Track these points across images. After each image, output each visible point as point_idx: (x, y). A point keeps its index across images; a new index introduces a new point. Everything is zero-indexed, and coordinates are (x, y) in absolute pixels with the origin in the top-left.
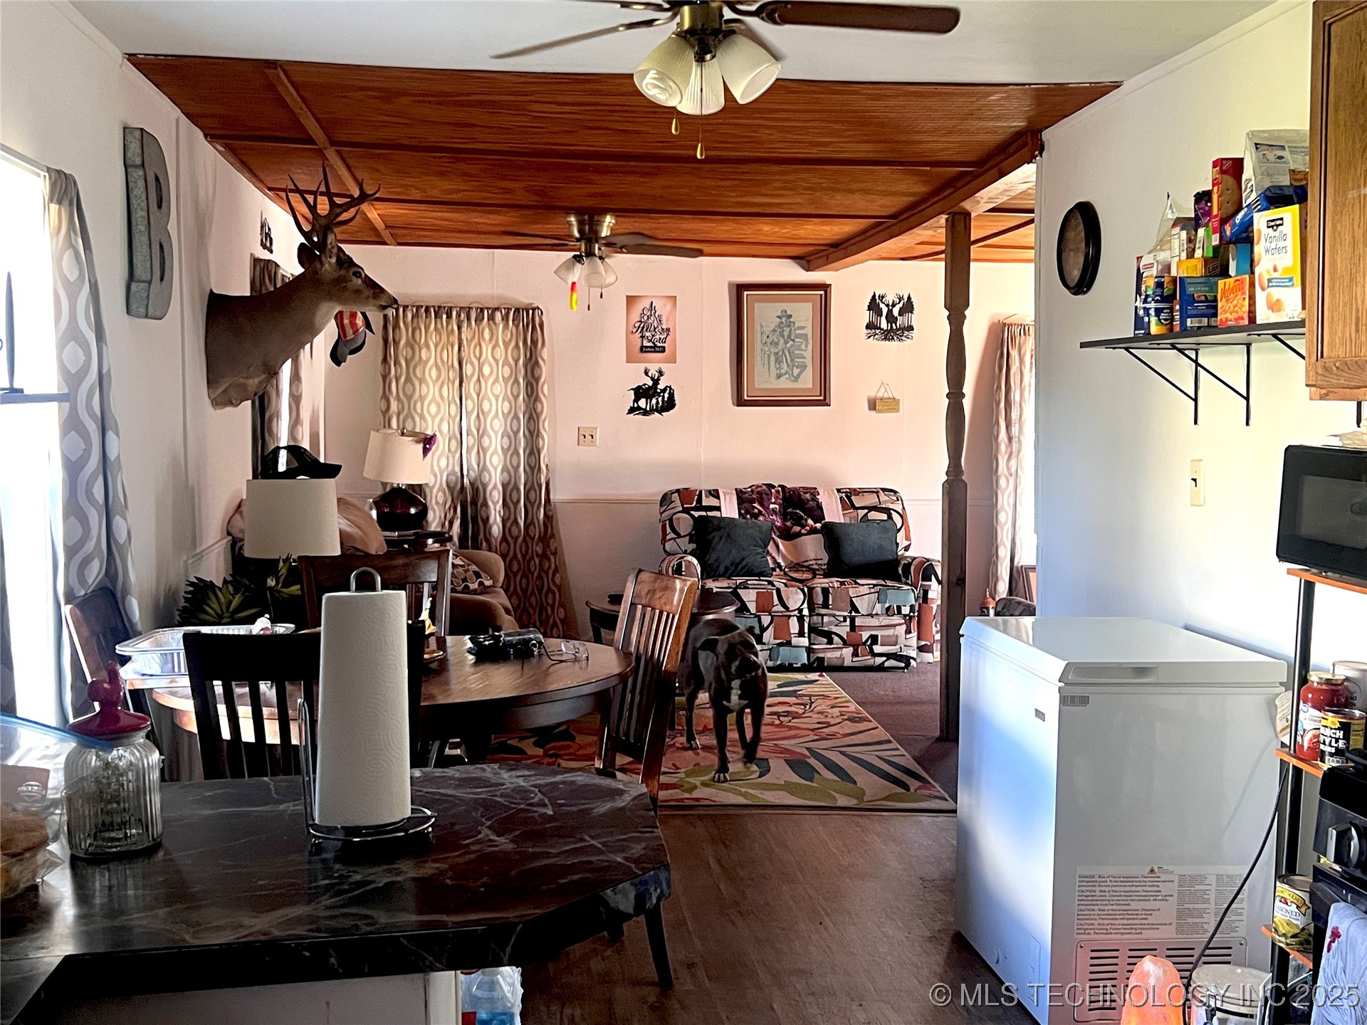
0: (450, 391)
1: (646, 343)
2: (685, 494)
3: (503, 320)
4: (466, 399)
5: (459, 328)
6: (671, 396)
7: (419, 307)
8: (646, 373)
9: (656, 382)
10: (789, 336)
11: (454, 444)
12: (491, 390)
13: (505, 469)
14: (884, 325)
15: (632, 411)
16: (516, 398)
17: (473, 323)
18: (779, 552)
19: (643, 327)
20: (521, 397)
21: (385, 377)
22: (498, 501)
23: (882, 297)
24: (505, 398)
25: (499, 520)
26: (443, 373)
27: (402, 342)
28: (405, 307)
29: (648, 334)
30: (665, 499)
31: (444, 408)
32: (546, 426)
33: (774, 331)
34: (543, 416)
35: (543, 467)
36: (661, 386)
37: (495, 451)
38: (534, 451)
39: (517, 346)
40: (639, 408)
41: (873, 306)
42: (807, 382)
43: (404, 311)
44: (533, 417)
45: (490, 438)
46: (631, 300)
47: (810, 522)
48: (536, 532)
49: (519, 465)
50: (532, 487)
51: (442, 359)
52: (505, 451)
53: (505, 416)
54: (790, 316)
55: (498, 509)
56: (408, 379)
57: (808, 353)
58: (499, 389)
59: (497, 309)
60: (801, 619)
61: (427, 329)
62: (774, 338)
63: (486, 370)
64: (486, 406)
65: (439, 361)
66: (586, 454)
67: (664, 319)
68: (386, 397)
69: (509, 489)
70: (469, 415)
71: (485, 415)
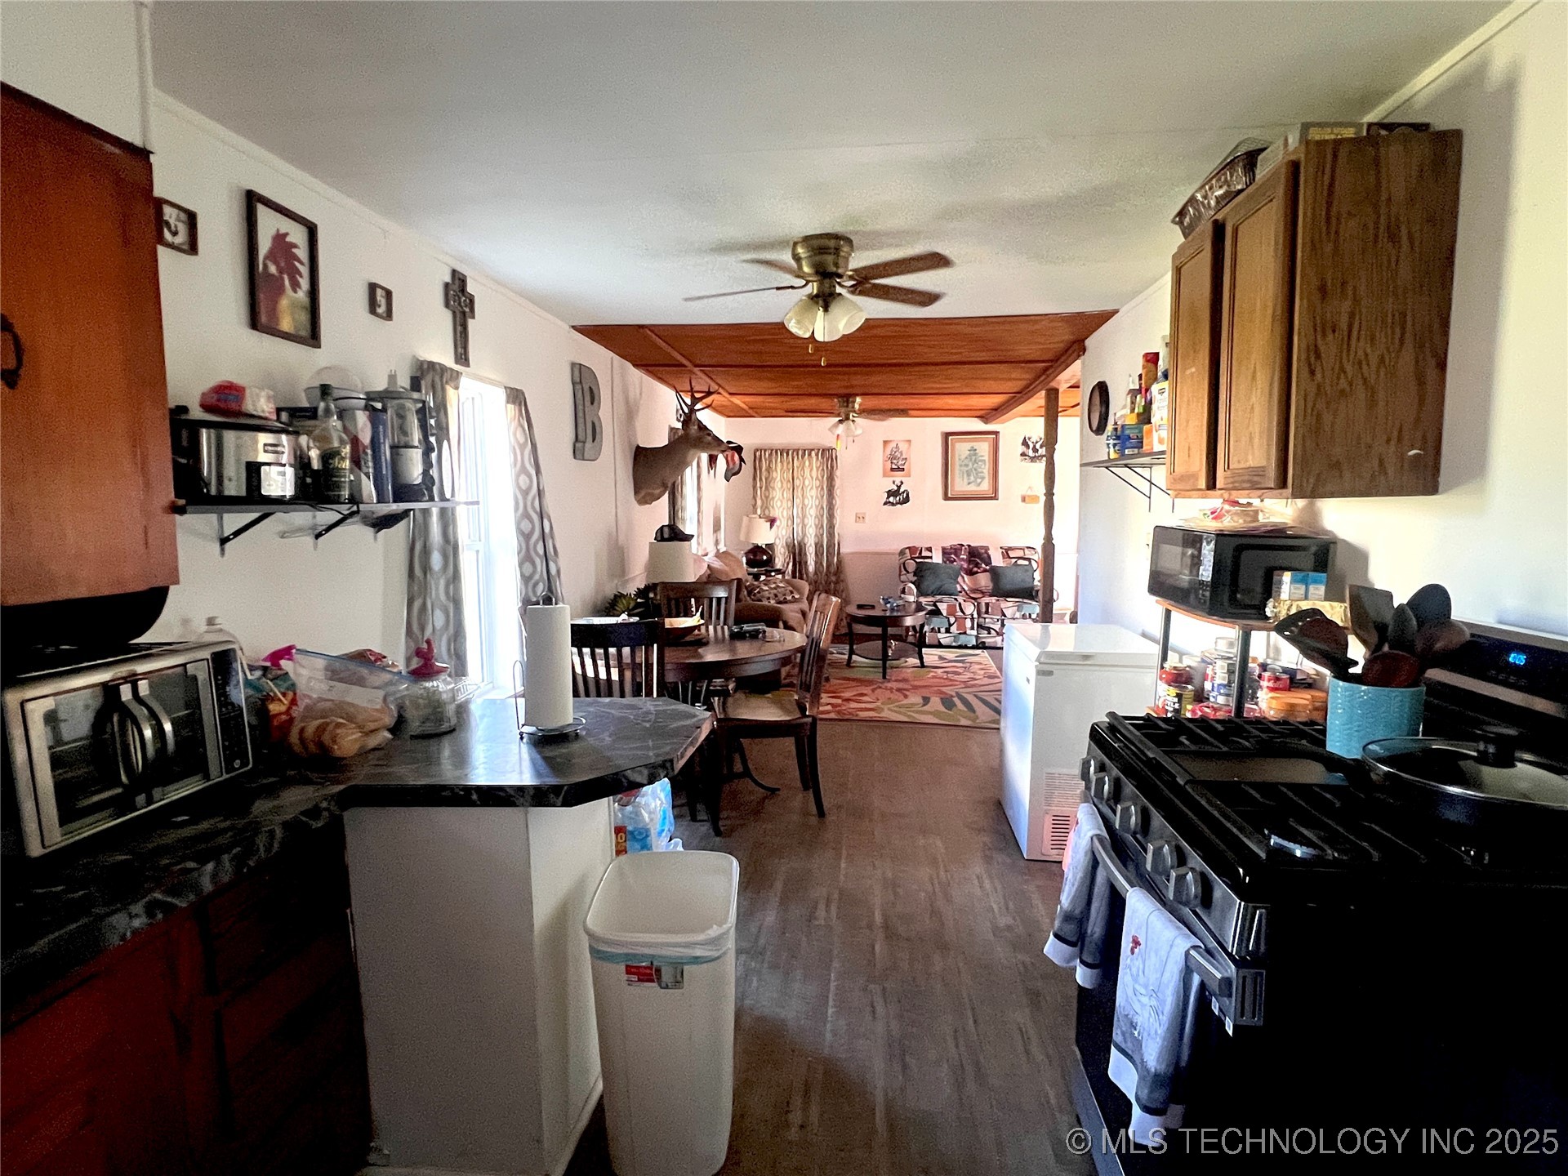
0: (787, 495)
1: (894, 466)
2: (912, 549)
4: (796, 498)
5: (793, 460)
6: (908, 495)
7: (772, 450)
8: (894, 482)
9: (899, 487)
10: (975, 461)
11: (790, 522)
12: (809, 493)
13: (816, 536)
14: (1031, 453)
15: (885, 504)
16: (823, 497)
17: (800, 458)
18: (965, 582)
19: (892, 458)
20: (825, 497)
21: (754, 487)
22: (812, 553)
23: (1029, 438)
24: (817, 497)
25: (813, 563)
26: (784, 485)
27: (764, 469)
28: (765, 451)
29: (895, 461)
30: (902, 553)
31: (785, 503)
32: (838, 513)
34: (836, 507)
35: (837, 535)
36: (902, 490)
37: (811, 526)
38: (831, 527)
39: (823, 469)
40: (890, 502)
41: (1025, 443)
42: (985, 486)
44: (831, 507)
45: (808, 519)
47: (983, 565)
48: (833, 569)
49: (823, 534)
50: (831, 545)
51: (784, 478)
52: (816, 526)
53: (817, 507)
55: (812, 557)
56: (767, 488)
57: (986, 469)
58: (814, 492)
60: (972, 619)
61: (776, 461)
63: (807, 483)
64: (806, 502)
65: (782, 478)
68: (755, 498)
69: (818, 545)
70: (798, 507)
71: (806, 506)
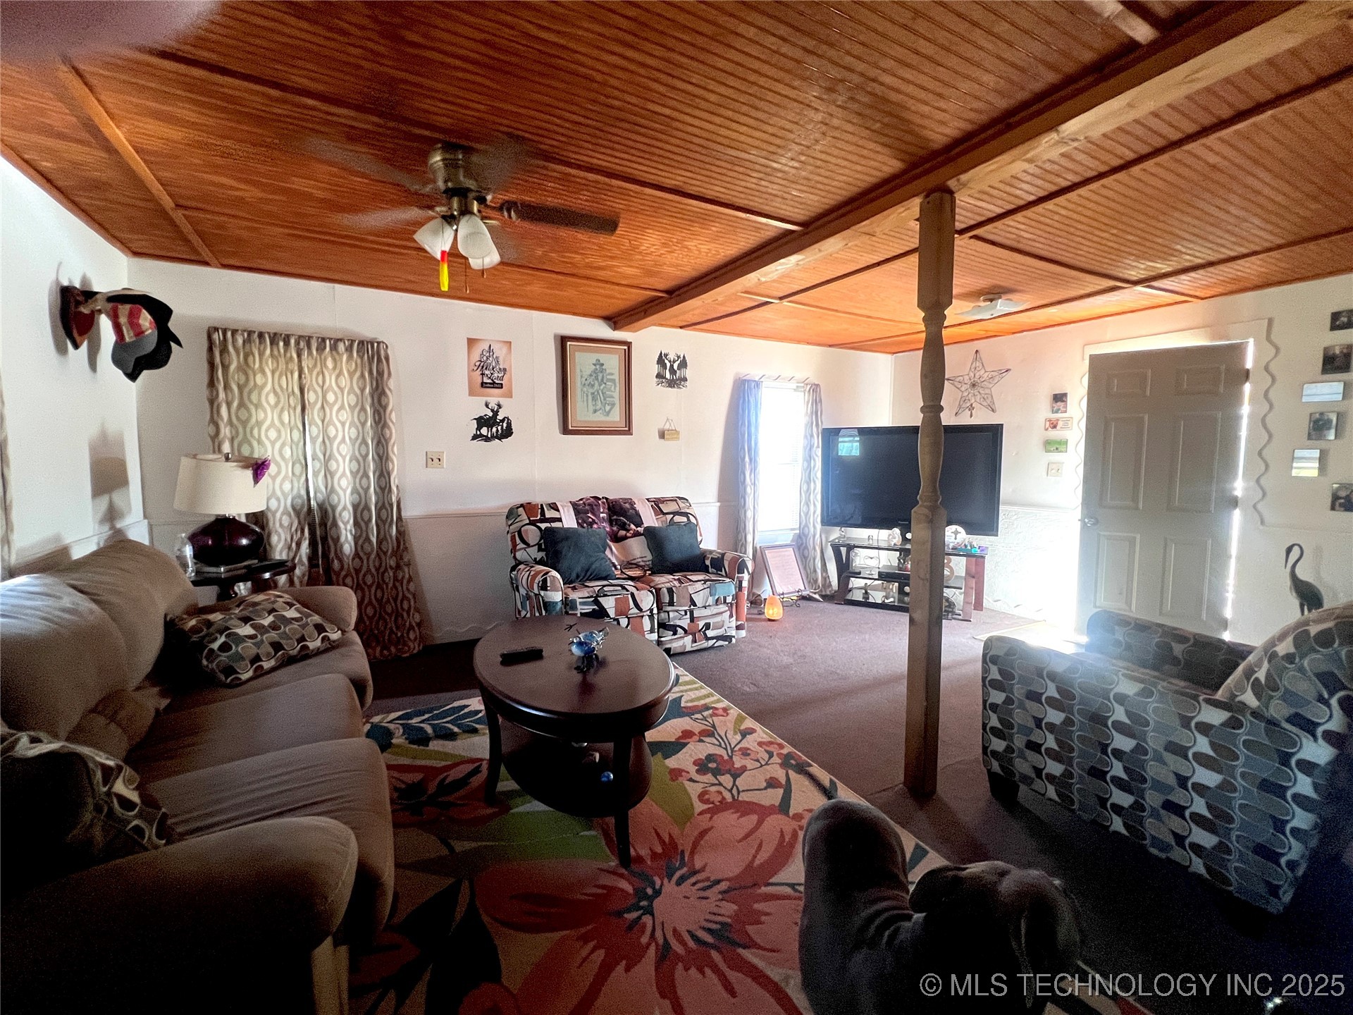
0: (291, 417)
3: (346, 350)
4: (310, 425)
5: (299, 356)
6: (509, 425)
7: (250, 333)
9: (496, 413)
10: (602, 380)
11: (298, 469)
12: (337, 416)
13: (355, 491)
14: (668, 376)
15: (475, 437)
16: (363, 424)
17: (315, 352)
19: (482, 366)
20: (369, 424)
21: (212, 401)
22: (348, 522)
23: (666, 355)
24: (352, 424)
25: (350, 537)
26: (282, 400)
27: (233, 367)
28: (234, 332)
29: (487, 372)
30: (512, 514)
31: (286, 434)
32: (395, 451)
33: (591, 375)
34: (392, 441)
35: (394, 488)
36: (500, 417)
37: (344, 474)
38: (383, 474)
39: (362, 376)
40: (481, 435)
41: (661, 361)
42: (615, 417)
43: (233, 335)
44: (382, 443)
45: (337, 461)
46: (471, 342)
47: (632, 526)
48: (390, 546)
49: (369, 487)
50: (383, 506)
51: (281, 387)
52: (354, 474)
53: (353, 442)
54: (602, 365)
55: (349, 527)
56: (242, 405)
57: (617, 393)
58: (344, 415)
59: (341, 340)
60: (651, 617)
61: (261, 354)
62: (591, 380)
63: (331, 397)
64: (332, 431)
65: (277, 387)
66: (434, 474)
67: (501, 360)
68: (214, 422)
69: (360, 510)
70: (313, 440)
71: (331, 440)
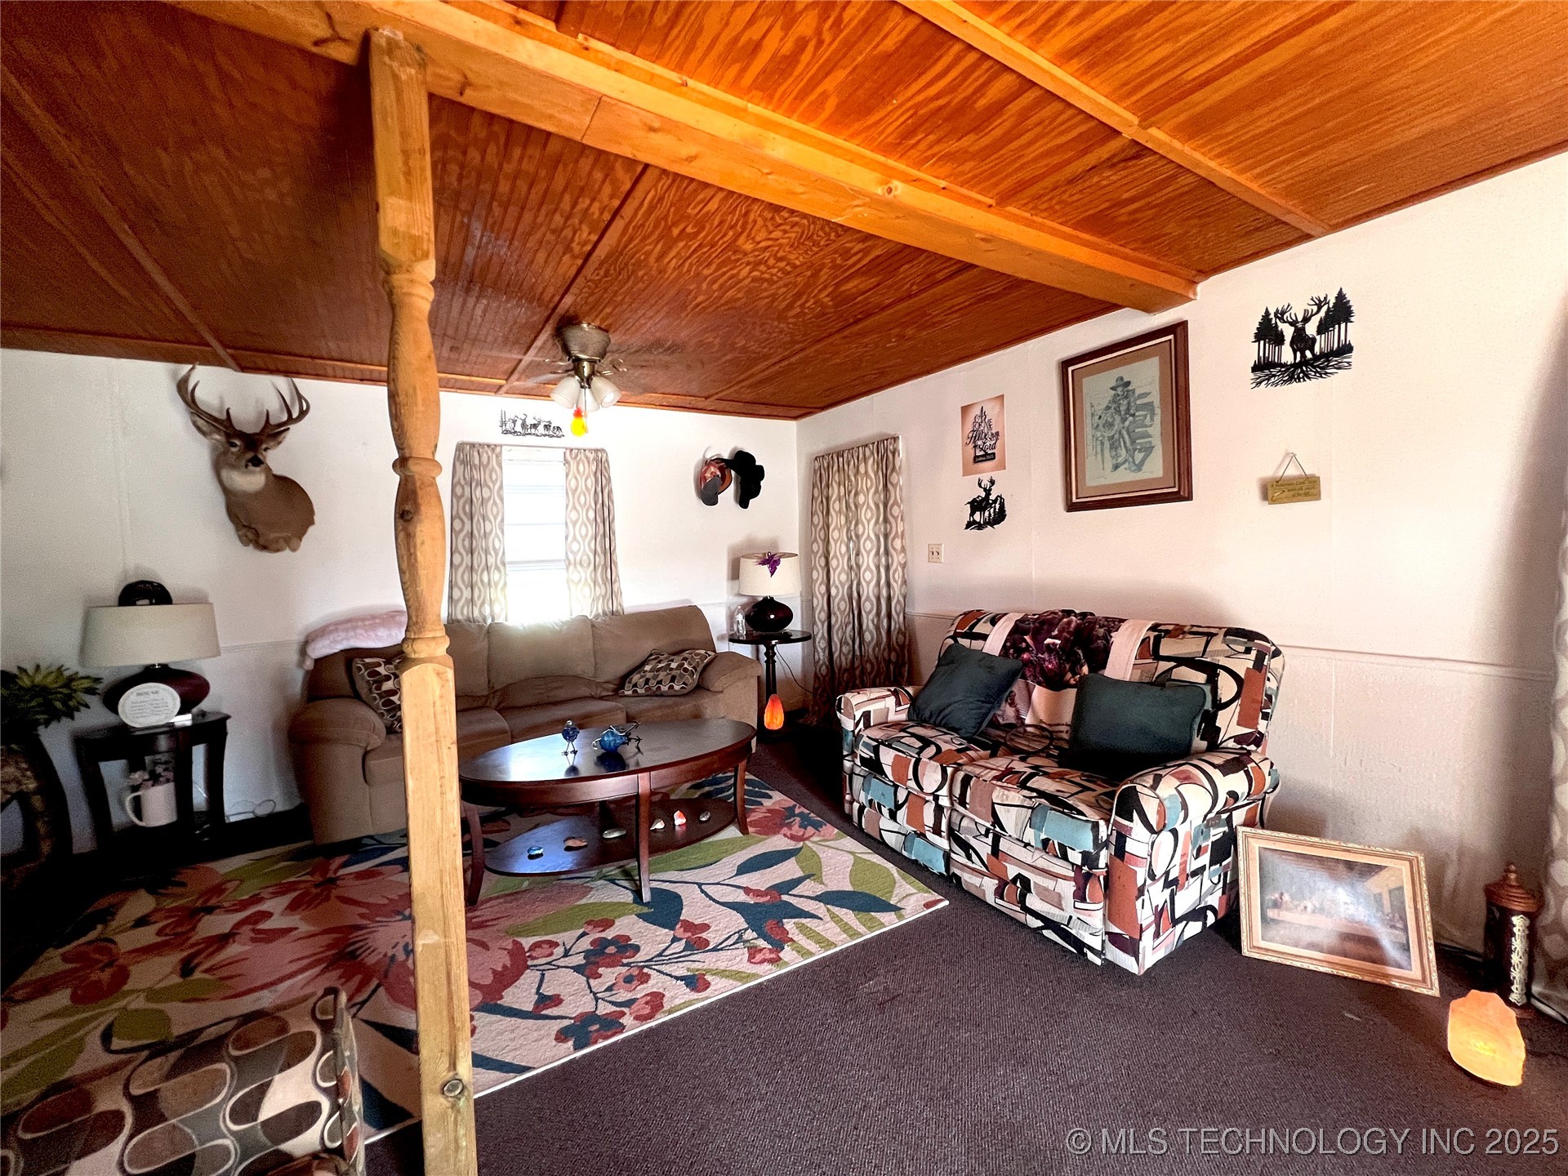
1: (979, 452)
2: (968, 617)
3: (871, 452)
6: (1002, 505)
8: (980, 483)
9: (988, 492)
15: (969, 525)
19: (975, 437)
20: (881, 520)
29: (979, 443)
33: (1108, 408)
36: (992, 497)
40: (974, 522)
41: (1266, 331)
42: (1155, 468)
46: (965, 410)
47: (1085, 669)
54: (1128, 383)
59: (868, 444)
60: (938, 810)
62: (1108, 417)
66: (935, 570)
67: (993, 423)
